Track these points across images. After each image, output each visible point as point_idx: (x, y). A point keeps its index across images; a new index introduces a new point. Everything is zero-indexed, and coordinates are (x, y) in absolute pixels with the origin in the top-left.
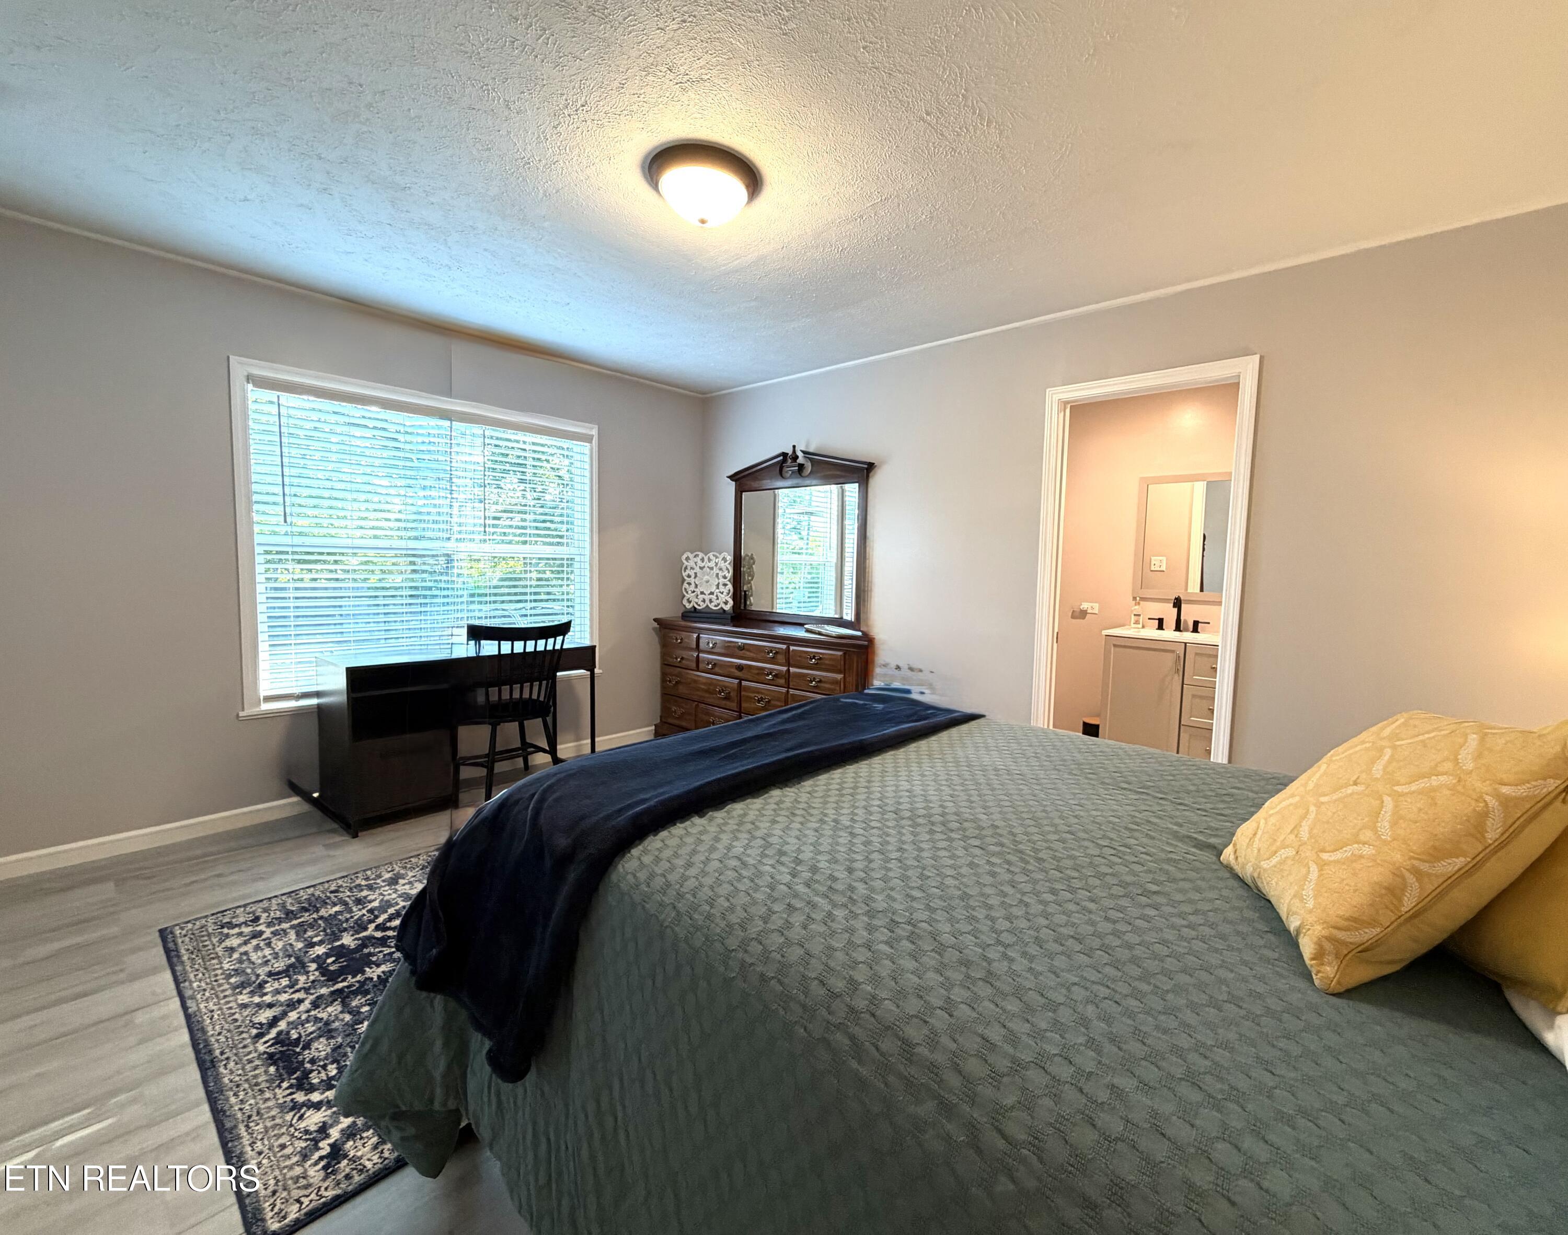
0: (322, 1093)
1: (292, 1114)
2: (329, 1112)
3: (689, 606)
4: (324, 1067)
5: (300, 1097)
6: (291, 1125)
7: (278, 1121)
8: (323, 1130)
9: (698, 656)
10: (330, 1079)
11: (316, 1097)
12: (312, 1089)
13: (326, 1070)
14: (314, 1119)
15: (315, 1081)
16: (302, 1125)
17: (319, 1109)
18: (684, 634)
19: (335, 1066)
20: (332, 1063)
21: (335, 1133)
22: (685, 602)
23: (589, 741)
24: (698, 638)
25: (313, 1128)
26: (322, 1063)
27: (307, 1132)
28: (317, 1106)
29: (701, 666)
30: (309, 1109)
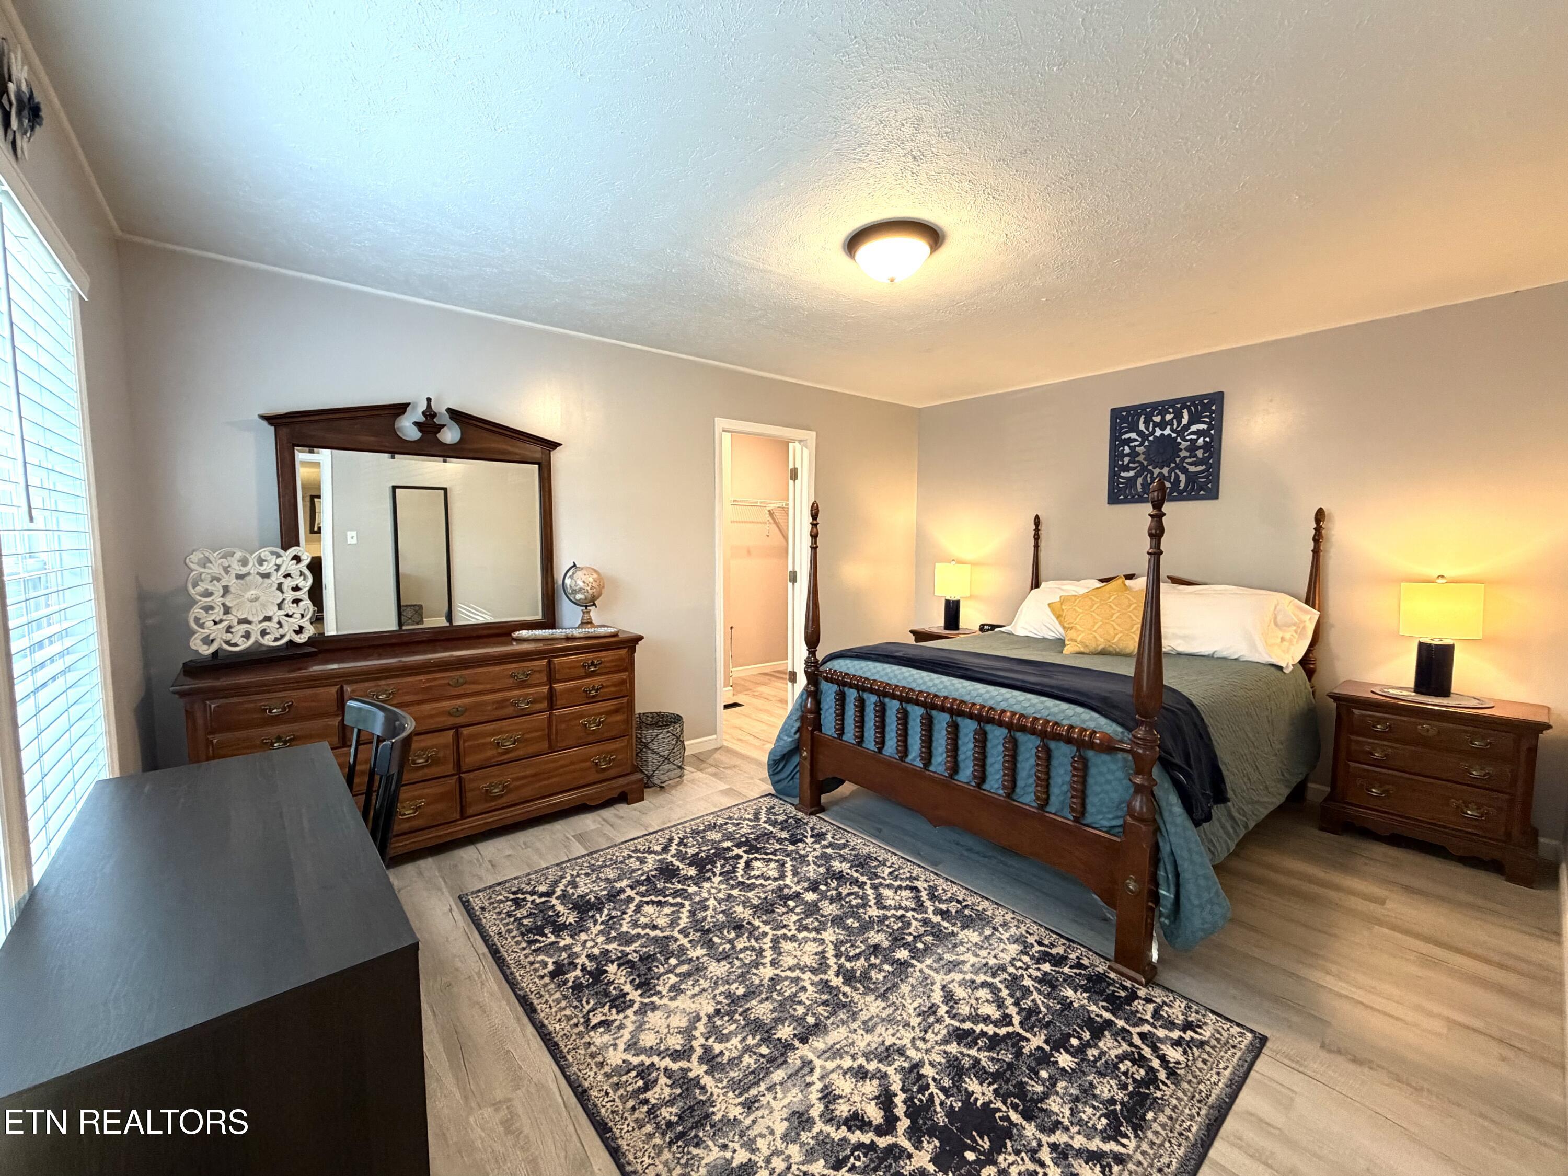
0: (1151, 1061)
1: (1179, 1072)
2: (1162, 1047)
4: (1125, 1074)
5: (1162, 1075)
6: (1187, 1065)
7: (1190, 1077)
8: (1177, 1043)
9: (342, 723)
10: (1134, 1062)
11: (1156, 1063)
12: (1151, 1070)
13: (1128, 1070)
14: (1174, 1054)
15: (1142, 1072)
16: (1182, 1059)
17: (1164, 1055)
19: (1121, 1065)
20: (1118, 1069)
21: (1176, 1034)
25: (1180, 1049)
26: (1123, 1078)
27: (1185, 1052)
28: (1163, 1059)
30: (1169, 1062)
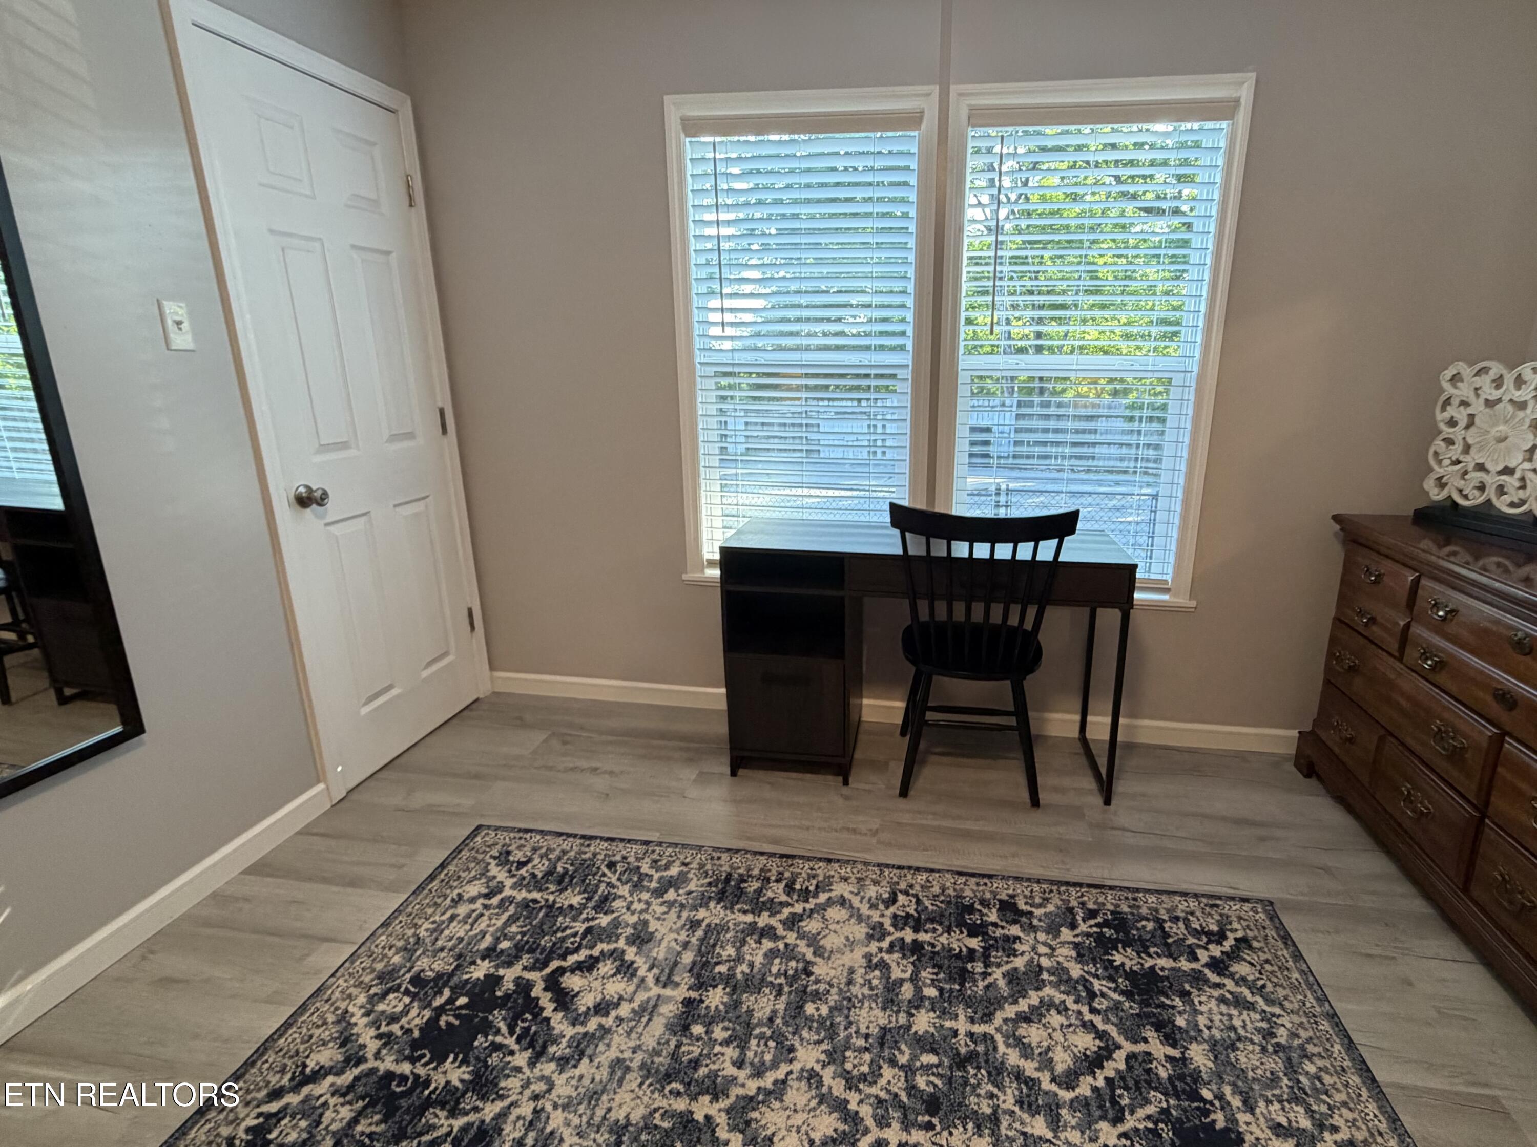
3: (1437, 495)
9: (1407, 626)
18: (1386, 566)
22: (1429, 485)
23: (1108, 720)
24: (1416, 583)
29: (1412, 654)
